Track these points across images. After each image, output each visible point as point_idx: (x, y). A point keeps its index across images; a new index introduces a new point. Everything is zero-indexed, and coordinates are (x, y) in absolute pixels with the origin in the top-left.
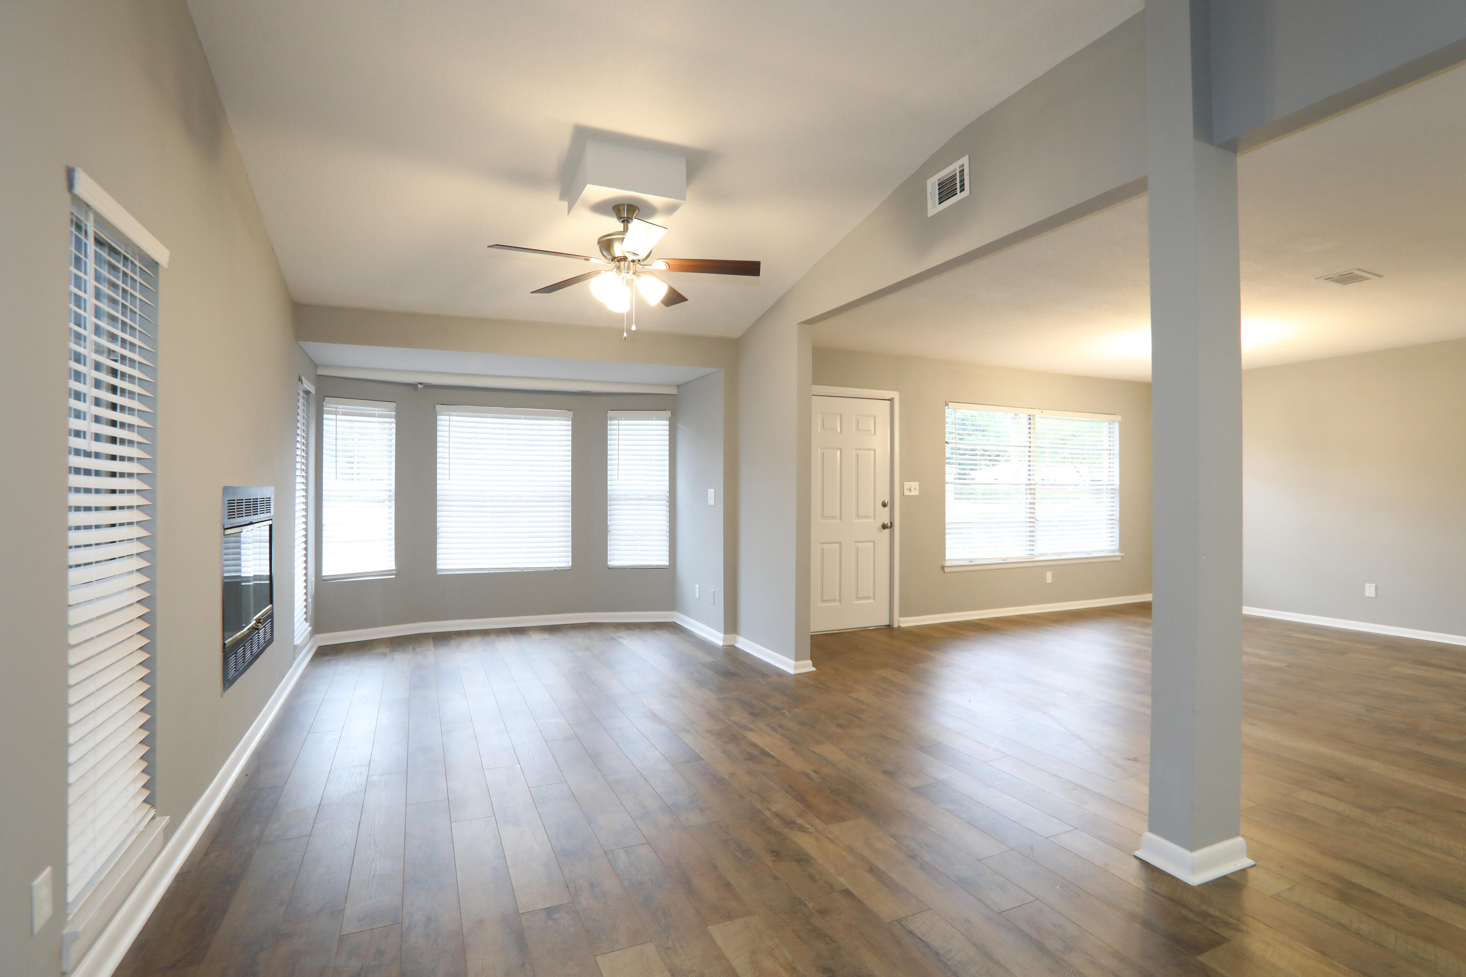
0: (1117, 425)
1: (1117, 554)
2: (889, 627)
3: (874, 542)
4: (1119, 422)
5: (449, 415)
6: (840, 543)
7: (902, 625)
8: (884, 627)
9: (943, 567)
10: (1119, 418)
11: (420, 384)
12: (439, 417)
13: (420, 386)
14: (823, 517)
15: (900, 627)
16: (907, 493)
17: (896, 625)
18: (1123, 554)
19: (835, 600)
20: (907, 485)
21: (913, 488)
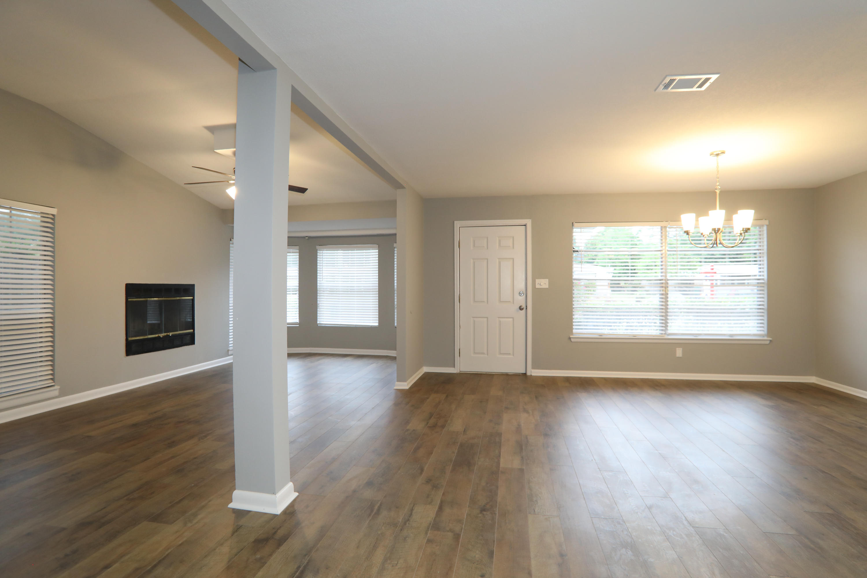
0: (765, 228)
1: (766, 338)
2: (525, 374)
3: (513, 318)
4: (767, 225)
5: (323, 250)
6: (487, 318)
7: (533, 375)
8: (521, 374)
9: (570, 338)
10: (767, 222)
11: (307, 237)
12: (318, 251)
13: (306, 238)
14: (475, 301)
15: (531, 375)
16: (537, 286)
17: (528, 374)
18: (771, 339)
19: (483, 353)
20: (538, 281)
21: (543, 283)
